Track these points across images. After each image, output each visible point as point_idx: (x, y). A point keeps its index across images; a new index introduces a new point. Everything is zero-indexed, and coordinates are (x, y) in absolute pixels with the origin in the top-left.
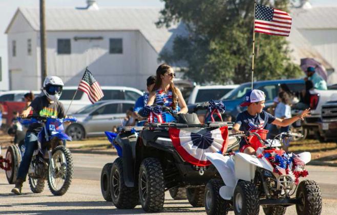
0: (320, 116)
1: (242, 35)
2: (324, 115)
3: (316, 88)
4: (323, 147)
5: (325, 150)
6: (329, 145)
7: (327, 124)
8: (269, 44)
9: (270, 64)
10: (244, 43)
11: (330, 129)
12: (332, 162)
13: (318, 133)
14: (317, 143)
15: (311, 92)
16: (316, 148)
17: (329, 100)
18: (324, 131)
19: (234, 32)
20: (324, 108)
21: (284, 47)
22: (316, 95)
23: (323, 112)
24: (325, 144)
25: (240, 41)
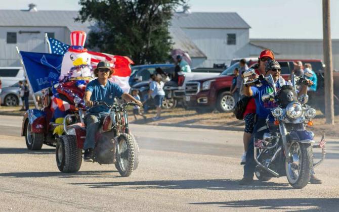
0: (184, 91)
1: (138, 31)
2: (187, 90)
3: (182, 71)
4: (187, 114)
5: (187, 116)
6: (190, 112)
7: (189, 97)
8: (158, 38)
9: (158, 53)
10: (139, 37)
11: (191, 100)
12: (191, 124)
13: (183, 103)
14: (183, 110)
15: (179, 73)
16: (181, 114)
17: (192, 80)
18: (187, 102)
19: (132, 29)
20: (187, 85)
21: (169, 40)
22: (182, 76)
23: (186, 88)
24: (188, 111)
25: (137, 35)
